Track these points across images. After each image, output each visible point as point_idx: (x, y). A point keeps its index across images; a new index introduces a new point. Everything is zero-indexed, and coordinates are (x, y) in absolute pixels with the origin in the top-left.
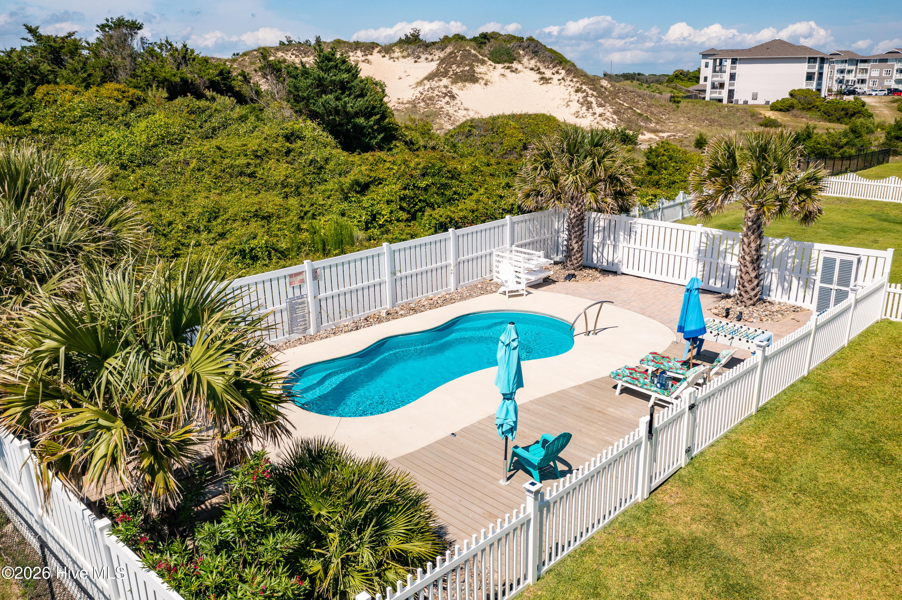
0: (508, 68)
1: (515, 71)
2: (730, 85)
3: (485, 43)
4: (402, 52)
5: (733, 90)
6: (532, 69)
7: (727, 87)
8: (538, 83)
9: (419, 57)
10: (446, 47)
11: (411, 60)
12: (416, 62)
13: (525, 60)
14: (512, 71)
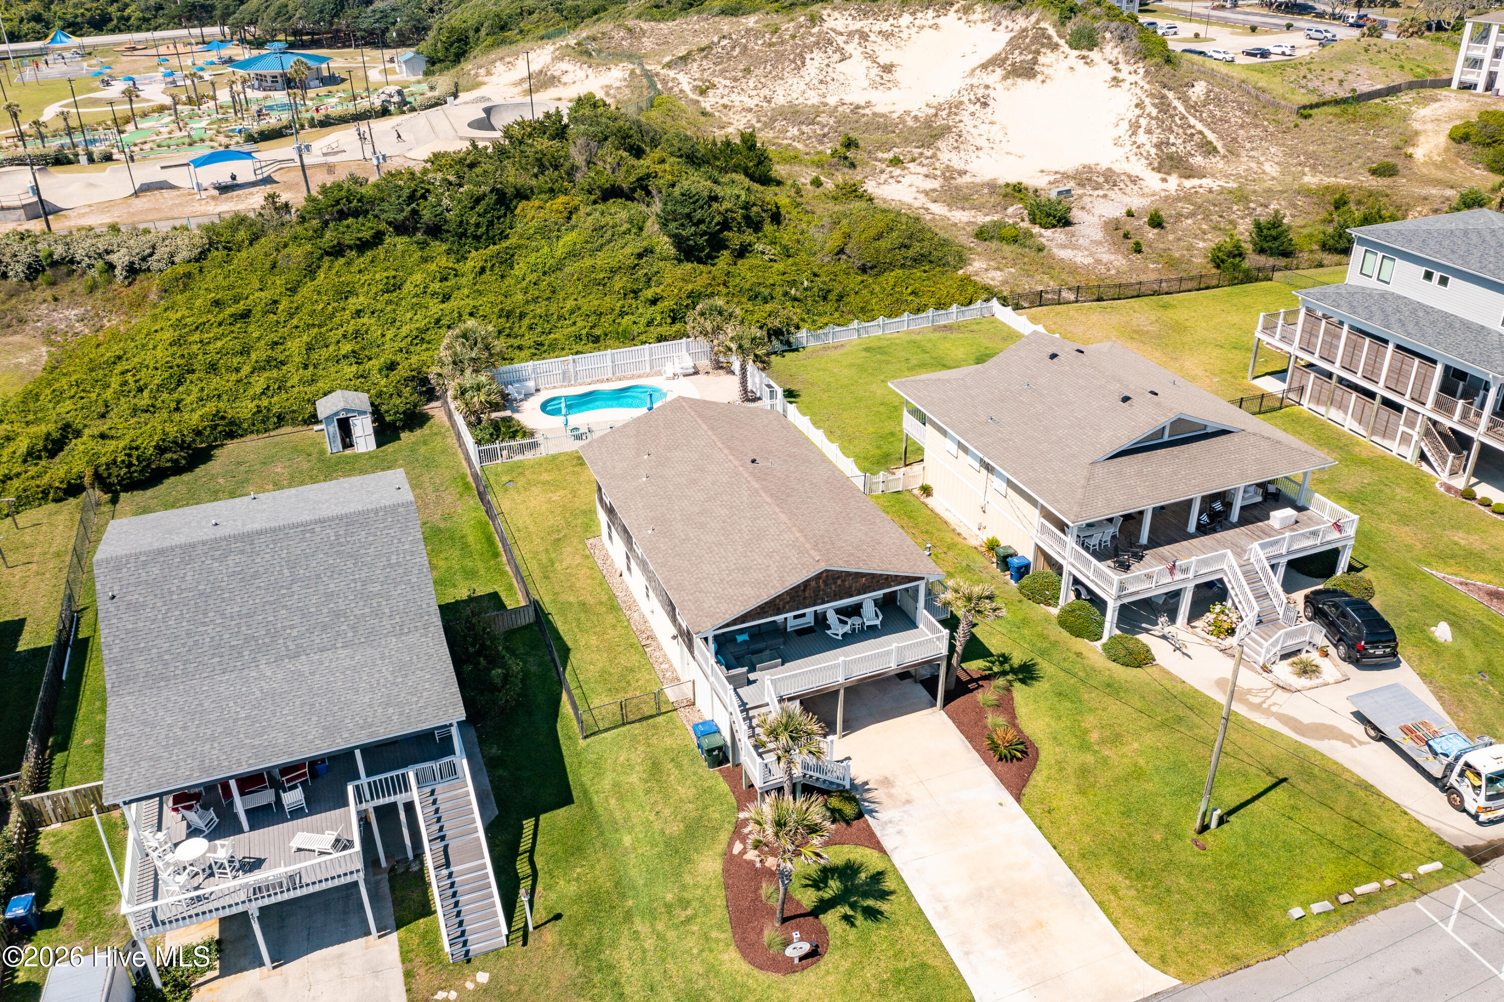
0: (1084, 57)
1: (1089, 63)
2: (1491, 64)
3: (1070, 18)
4: (983, 13)
5: (1496, 73)
6: (1110, 62)
7: (1486, 68)
8: (1108, 85)
9: (999, 24)
10: (1031, 14)
11: (990, 25)
12: (994, 30)
13: (1108, 48)
14: (1086, 63)
